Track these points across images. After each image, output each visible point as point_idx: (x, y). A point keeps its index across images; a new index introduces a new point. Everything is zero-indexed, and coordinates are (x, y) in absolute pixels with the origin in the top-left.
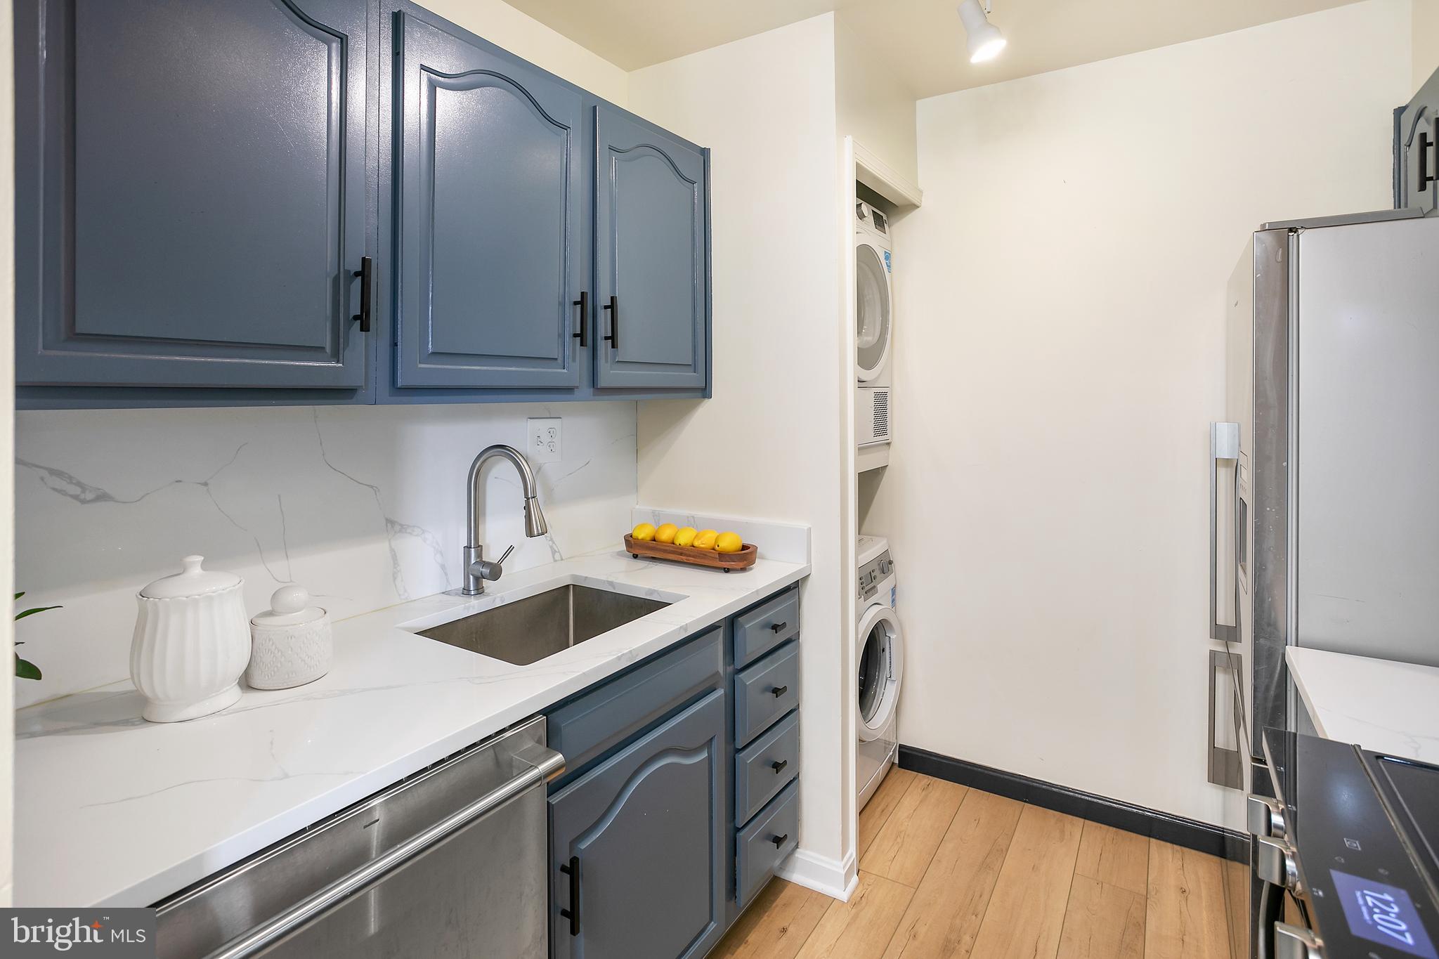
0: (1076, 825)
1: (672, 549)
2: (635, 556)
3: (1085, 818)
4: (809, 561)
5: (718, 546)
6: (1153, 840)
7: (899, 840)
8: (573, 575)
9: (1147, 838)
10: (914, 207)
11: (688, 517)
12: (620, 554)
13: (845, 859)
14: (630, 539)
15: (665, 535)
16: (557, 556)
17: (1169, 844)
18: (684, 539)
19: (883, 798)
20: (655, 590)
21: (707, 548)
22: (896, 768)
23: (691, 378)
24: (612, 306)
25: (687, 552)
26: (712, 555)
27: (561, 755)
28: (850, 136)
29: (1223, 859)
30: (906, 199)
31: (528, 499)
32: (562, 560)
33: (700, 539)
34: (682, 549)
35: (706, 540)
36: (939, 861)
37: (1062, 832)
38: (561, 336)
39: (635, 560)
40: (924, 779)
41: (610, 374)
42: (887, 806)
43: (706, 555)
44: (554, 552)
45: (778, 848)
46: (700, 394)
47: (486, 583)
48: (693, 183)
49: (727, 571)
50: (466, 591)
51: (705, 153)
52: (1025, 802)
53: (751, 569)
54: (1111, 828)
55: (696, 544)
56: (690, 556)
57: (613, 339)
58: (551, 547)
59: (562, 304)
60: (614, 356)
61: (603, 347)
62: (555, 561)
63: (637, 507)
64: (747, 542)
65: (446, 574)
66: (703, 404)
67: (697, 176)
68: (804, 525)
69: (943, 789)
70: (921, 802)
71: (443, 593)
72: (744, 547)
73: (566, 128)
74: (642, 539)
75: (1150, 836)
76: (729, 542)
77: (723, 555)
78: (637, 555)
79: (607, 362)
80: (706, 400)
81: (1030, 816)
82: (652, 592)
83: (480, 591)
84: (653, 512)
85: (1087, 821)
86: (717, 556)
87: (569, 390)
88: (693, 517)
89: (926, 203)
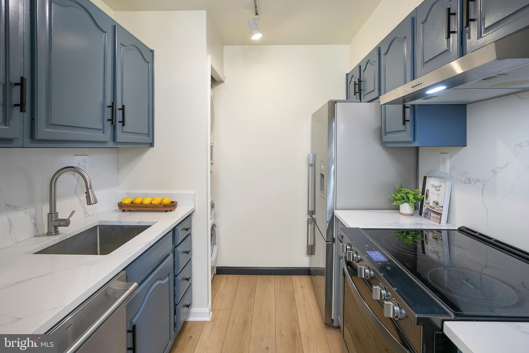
0: (272, 278)
1: (142, 206)
2: (124, 211)
3: (274, 275)
4: (195, 205)
5: (163, 202)
6: (292, 276)
7: (222, 297)
8: (99, 221)
9: (291, 276)
10: (223, 82)
11: (144, 194)
12: (116, 211)
13: (208, 307)
14: (121, 204)
15: (138, 201)
16: (87, 215)
17: (296, 276)
18: (147, 201)
19: (214, 285)
20: (141, 221)
21: (158, 204)
22: (215, 275)
23: (147, 139)
24: (123, 109)
25: (149, 206)
26: (161, 206)
27: (136, 283)
28: (210, 56)
29: (309, 276)
30: (221, 79)
31: (88, 189)
32: (89, 216)
33: (154, 201)
34: (147, 205)
35: (157, 201)
36: (237, 299)
37: (269, 280)
38: (103, 120)
39: (124, 212)
40: (225, 276)
41: (120, 137)
42: (216, 287)
43: (158, 206)
44: (85, 213)
45: (189, 308)
46: (149, 146)
47: (60, 228)
48: (149, 63)
49: (166, 211)
50: (49, 234)
51: (152, 51)
52: (257, 275)
53: (175, 210)
54: (281, 276)
55: (153, 202)
56: (151, 207)
57: (123, 122)
58: (84, 211)
59: (103, 107)
60: (122, 129)
61: (119, 125)
62: (86, 217)
63: (118, 192)
64: (173, 200)
65: (36, 228)
66: (151, 149)
67: (150, 61)
68: (193, 192)
69: (232, 278)
70: (226, 283)
71: (35, 236)
72: (172, 202)
73: (104, 32)
74: (127, 204)
75: (291, 275)
76: (167, 201)
77: (165, 206)
78: (124, 210)
79: (120, 131)
80: (152, 148)
81: (260, 279)
82: (140, 222)
83: (57, 233)
84: (127, 193)
85: (275, 276)
86: (163, 206)
87: (105, 142)
88: (146, 193)
89: (226, 81)
